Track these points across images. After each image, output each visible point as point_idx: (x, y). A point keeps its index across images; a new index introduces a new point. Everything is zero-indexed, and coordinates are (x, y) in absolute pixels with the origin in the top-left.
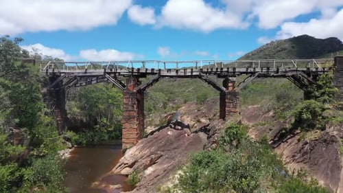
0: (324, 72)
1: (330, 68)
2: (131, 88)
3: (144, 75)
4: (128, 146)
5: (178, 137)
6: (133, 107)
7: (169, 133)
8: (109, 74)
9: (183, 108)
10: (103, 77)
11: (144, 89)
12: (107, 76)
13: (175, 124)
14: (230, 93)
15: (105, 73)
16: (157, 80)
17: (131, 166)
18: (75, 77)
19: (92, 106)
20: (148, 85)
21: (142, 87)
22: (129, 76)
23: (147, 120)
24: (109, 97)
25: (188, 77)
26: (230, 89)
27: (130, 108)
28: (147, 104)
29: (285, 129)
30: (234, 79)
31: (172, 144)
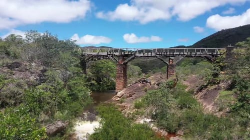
0: (221, 55)
1: (224, 53)
2: (120, 62)
3: (127, 56)
4: (118, 91)
5: (143, 87)
6: (121, 71)
7: (139, 85)
8: (109, 55)
9: (152, 76)
10: (106, 56)
11: (127, 63)
12: (109, 56)
13: (143, 81)
14: (170, 65)
15: (108, 54)
16: (134, 58)
17: (120, 97)
18: (92, 56)
19: (98, 72)
20: (129, 61)
21: (126, 61)
22: (119, 56)
23: (128, 81)
24: (108, 67)
25: (149, 56)
26: (171, 63)
27: (120, 72)
28: (129, 72)
29: (204, 86)
30: (173, 58)
31: (140, 89)
